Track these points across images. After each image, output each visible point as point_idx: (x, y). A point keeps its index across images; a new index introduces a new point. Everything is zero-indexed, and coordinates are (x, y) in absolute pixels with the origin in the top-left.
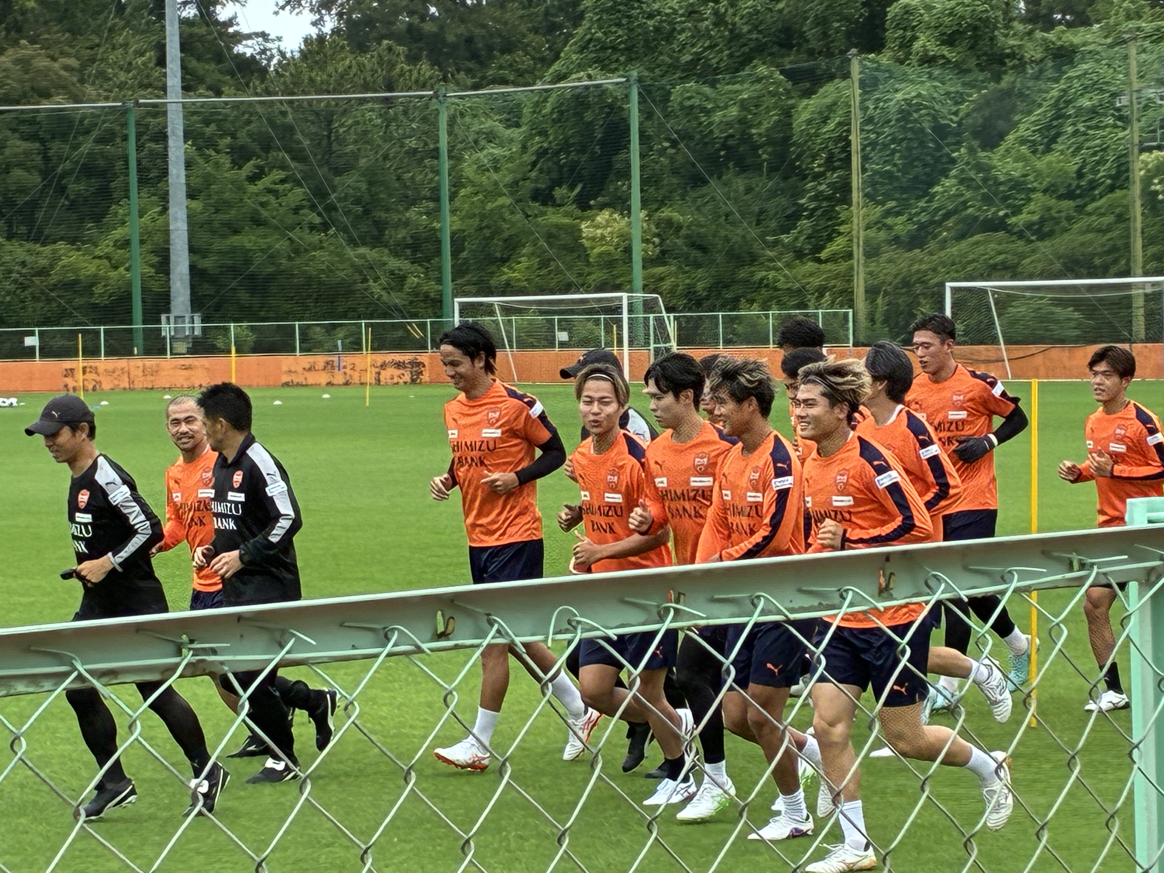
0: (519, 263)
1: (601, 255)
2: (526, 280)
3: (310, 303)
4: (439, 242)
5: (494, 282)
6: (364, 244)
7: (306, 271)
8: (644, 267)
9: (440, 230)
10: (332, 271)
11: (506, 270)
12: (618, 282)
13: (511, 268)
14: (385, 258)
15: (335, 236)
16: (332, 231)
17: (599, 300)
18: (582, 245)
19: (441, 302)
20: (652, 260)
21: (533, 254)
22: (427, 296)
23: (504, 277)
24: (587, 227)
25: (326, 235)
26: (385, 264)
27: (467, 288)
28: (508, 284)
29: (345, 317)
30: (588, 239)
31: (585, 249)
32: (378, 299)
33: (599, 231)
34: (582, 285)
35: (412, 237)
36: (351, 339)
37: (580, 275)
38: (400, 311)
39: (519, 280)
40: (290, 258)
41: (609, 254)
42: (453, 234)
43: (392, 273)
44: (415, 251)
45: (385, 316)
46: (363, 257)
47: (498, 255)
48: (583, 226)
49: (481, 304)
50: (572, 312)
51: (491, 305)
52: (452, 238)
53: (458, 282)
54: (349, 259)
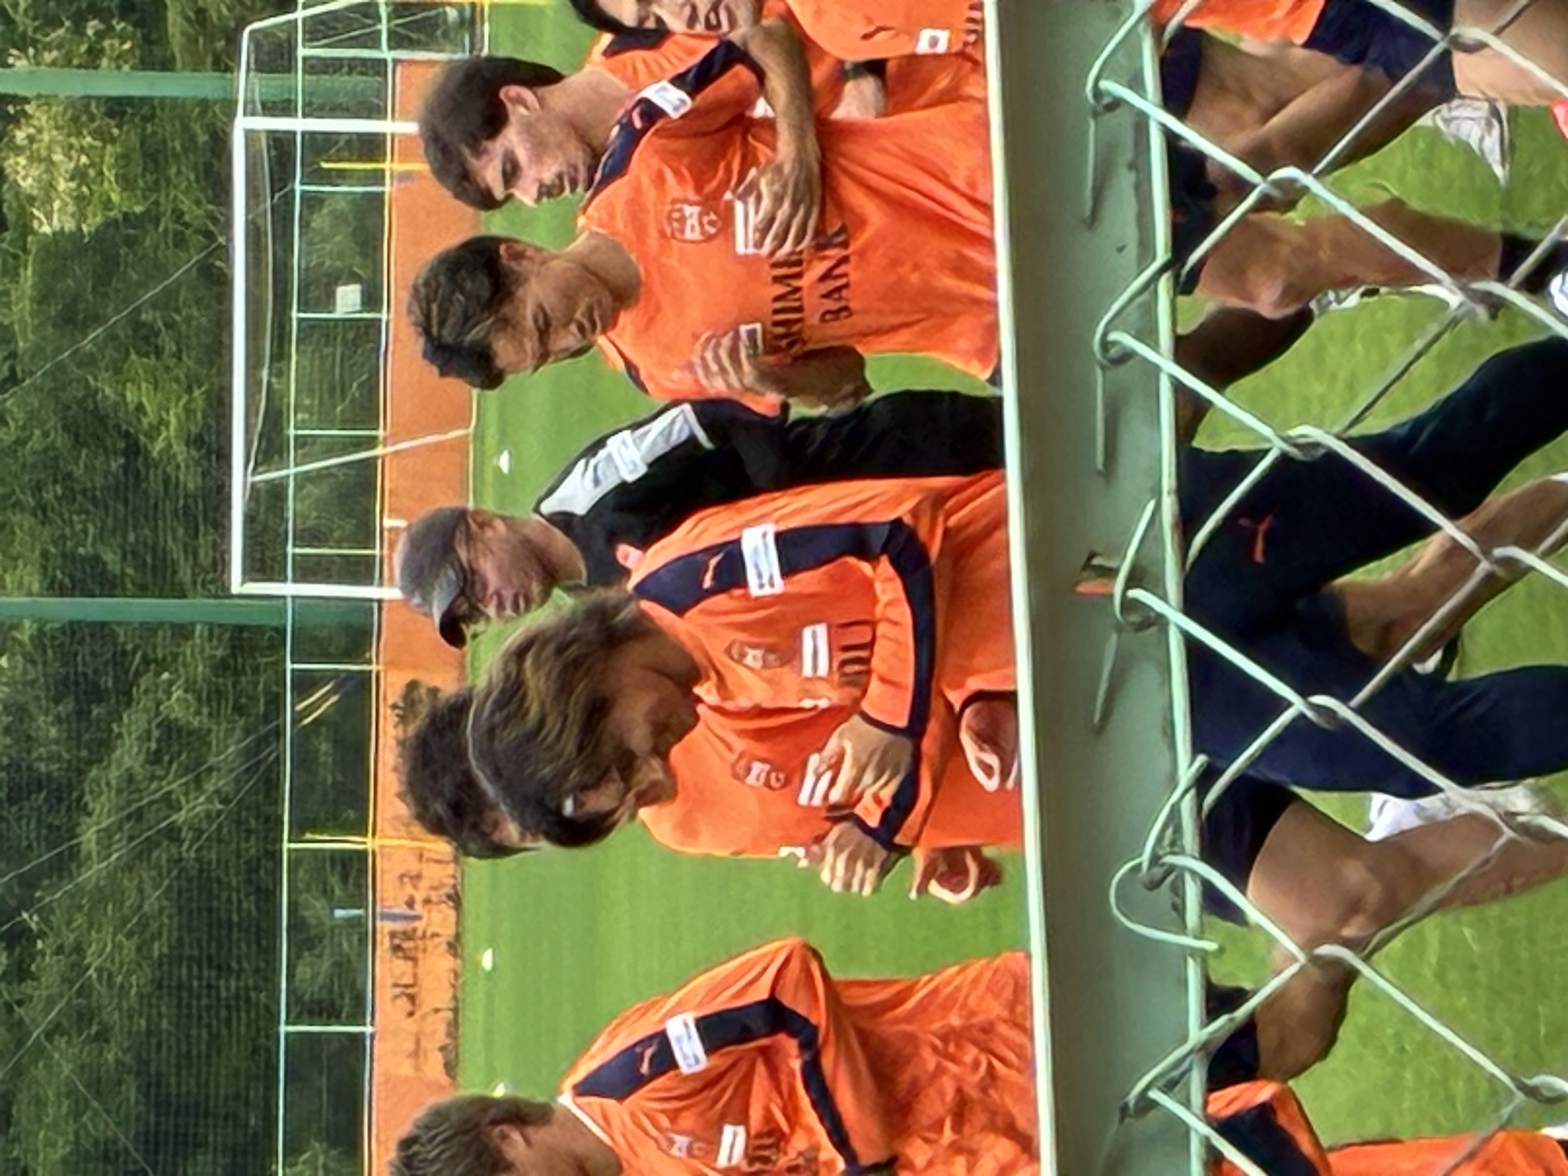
0: (140, 408)
1: (126, 182)
2: (189, 390)
3: (229, 987)
4: (73, 628)
5: (191, 481)
6: (72, 832)
7: (141, 996)
8: (166, 65)
9: (41, 622)
10: (143, 926)
11: (159, 445)
12: (203, 138)
13: (153, 432)
14: (114, 774)
15: (45, 913)
16: (33, 921)
17: (252, 193)
18: (98, 235)
19: (240, 629)
20: (147, 40)
21: (118, 371)
22: (221, 667)
23: (179, 448)
24: (49, 216)
25: (42, 935)
26: (130, 778)
27: (205, 556)
28: (197, 441)
29: (270, 896)
30: (81, 216)
31: (110, 224)
32: (225, 801)
33: (62, 185)
34: (209, 235)
35: (57, 702)
36: (334, 880)
37: (180, 242)
38: (263, 742)
39: (189, 411)
40: (103, 1036)
41: (124, 159)
42: (54, 588)
43: (155, 758)
44: (97, 694)
45: (272, 784)
46: (106, 837)
47: (116, 464)
48: (46, 229)
49: (250, 519)
50: (282, 269)
51: (254, 494)
52: (62, 592)
53: (188, 579)
54: (111, 875)
